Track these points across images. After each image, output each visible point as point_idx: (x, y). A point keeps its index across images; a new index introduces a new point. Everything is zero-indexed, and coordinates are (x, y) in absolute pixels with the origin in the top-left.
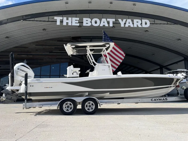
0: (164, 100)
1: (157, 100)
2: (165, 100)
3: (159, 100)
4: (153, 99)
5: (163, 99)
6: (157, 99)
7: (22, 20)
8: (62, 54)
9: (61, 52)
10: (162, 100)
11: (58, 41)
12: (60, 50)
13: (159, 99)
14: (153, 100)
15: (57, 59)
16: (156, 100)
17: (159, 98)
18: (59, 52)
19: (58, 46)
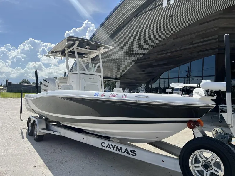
0: (128, 153)
1: (113, 148)
2: (130, 153)
3: (116, 150)
4: (105, 143)
5: (127, 150)
6: (112, 145)
7: (133, 18)
8: (206, 43)
9: (204, 39)
10: (122, 152)
11: (201, 24)
12: (203, 38)
13: (117, 147)
14: (106, 145)
15: (198, 52)
16: (110, 148)
17: (117, 145)
18: (202, 40)
19: (199, 32)
